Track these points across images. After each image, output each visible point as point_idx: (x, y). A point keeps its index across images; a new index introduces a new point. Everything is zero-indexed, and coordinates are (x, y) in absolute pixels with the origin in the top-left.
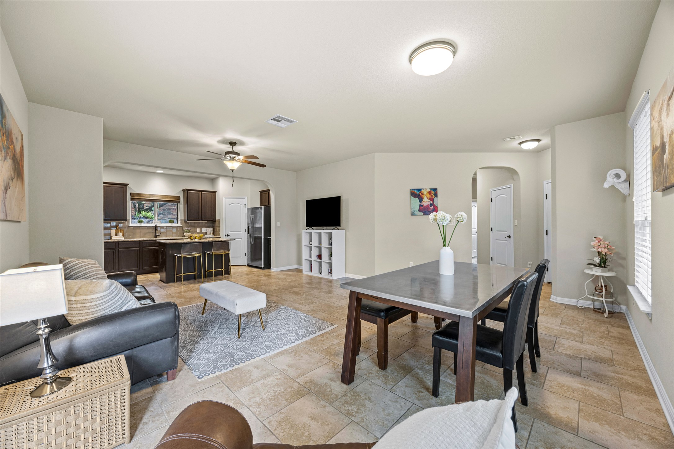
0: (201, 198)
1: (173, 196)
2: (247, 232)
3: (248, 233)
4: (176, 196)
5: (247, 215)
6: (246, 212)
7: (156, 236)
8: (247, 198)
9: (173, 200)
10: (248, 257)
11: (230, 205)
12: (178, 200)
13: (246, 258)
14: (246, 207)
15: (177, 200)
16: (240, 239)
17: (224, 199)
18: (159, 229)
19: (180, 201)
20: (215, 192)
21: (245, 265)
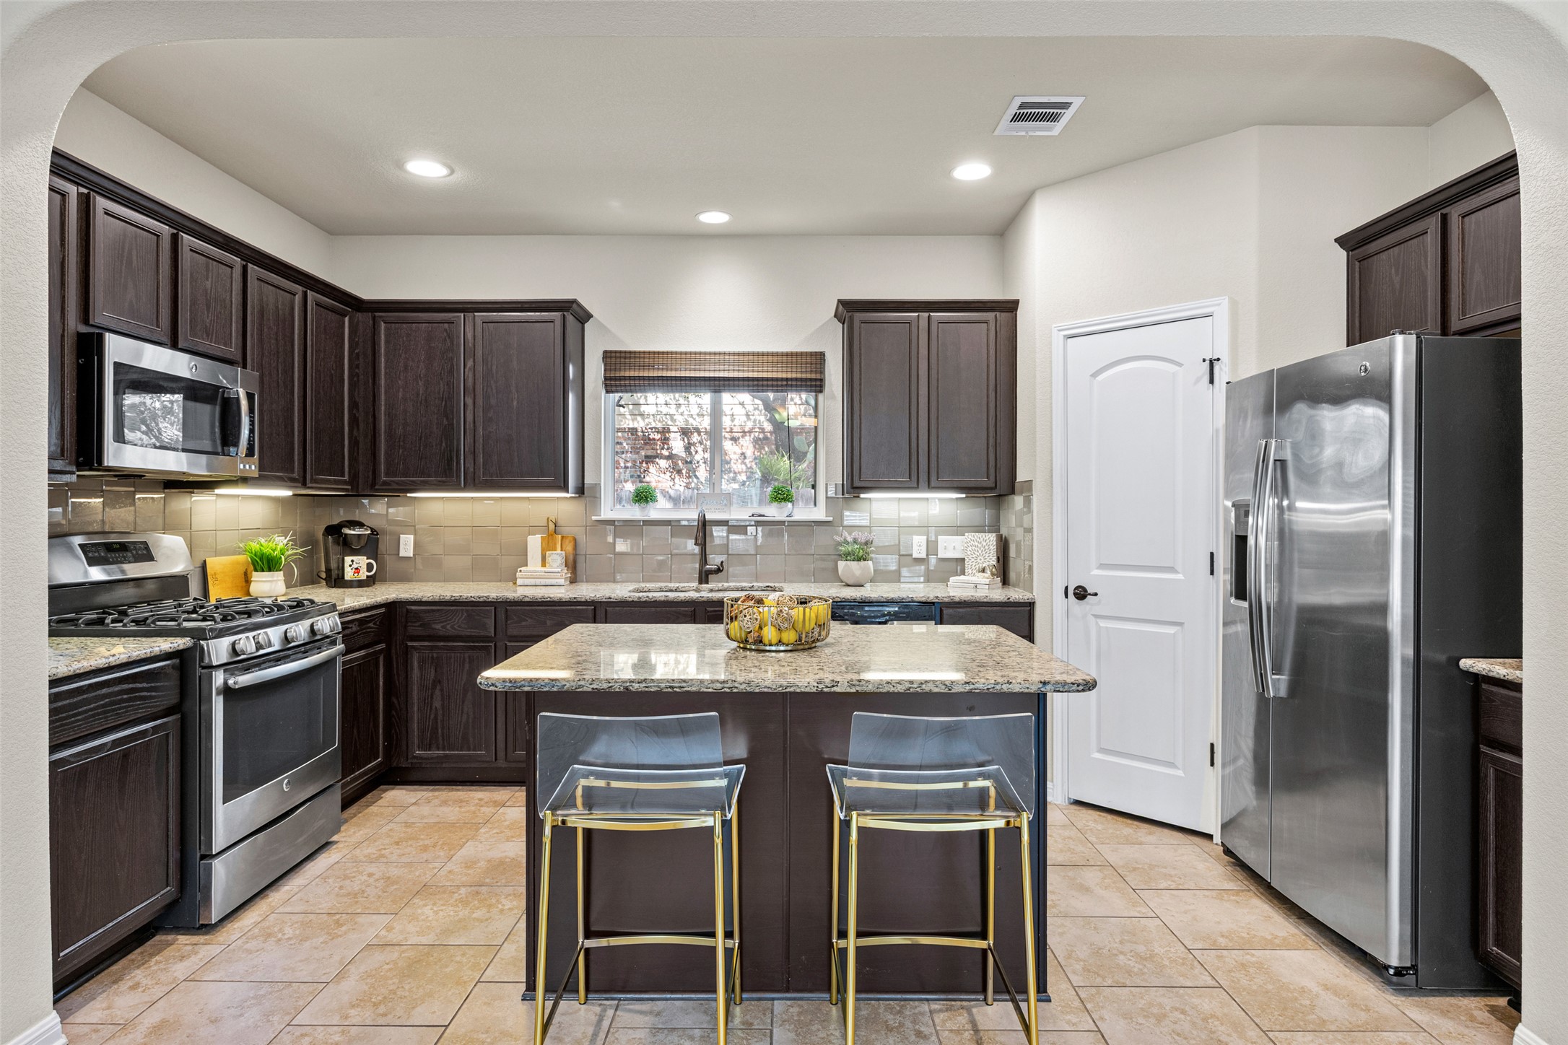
0: (923, 351)
1: (792, 354)
2: (1224, 577)
3: (1240, 591)
4: (802, 354)
5: (1230, 442)
6: (1221, 420)
7: (704, 577)
8: (1225, 302)
9: (789, 376)
10: (1229, 769)
11: (1094, 375)
12: (813, 376)
13: (1211, 780)
14: (1222, 375)
15: (809, 376)
16: (1171, 630)
17: (1058, 338)
18: (718, 533)
19: (821, 380)
20: (1010, 307)
21: (1209, 837)
